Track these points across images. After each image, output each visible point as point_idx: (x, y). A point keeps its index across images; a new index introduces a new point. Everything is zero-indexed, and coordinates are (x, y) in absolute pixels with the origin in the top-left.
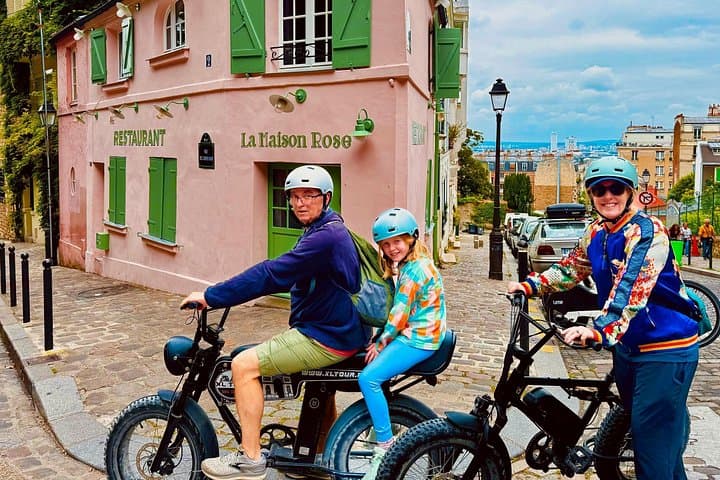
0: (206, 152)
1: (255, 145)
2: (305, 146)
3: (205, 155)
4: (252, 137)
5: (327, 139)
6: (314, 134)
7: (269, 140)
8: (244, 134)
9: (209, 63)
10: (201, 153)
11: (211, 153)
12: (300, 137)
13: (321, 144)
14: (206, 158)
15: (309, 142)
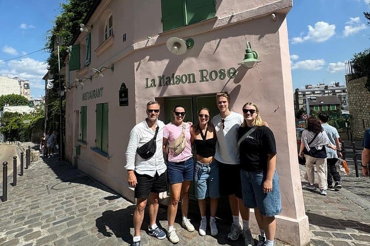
0: (123, 95)
1: (155, 86)
2: (194, 82)
3: (123, 97)
4: (153, 80)
5: (213, 73)
6: (202, 71)
7: (166, 81)
8: (147, 79)
9: (124, 39)
10: (121, 97)
11: (126, 96)
12: (189, 75)
13: (208, 78)
14: (123, 99)
15: (198, 78)
